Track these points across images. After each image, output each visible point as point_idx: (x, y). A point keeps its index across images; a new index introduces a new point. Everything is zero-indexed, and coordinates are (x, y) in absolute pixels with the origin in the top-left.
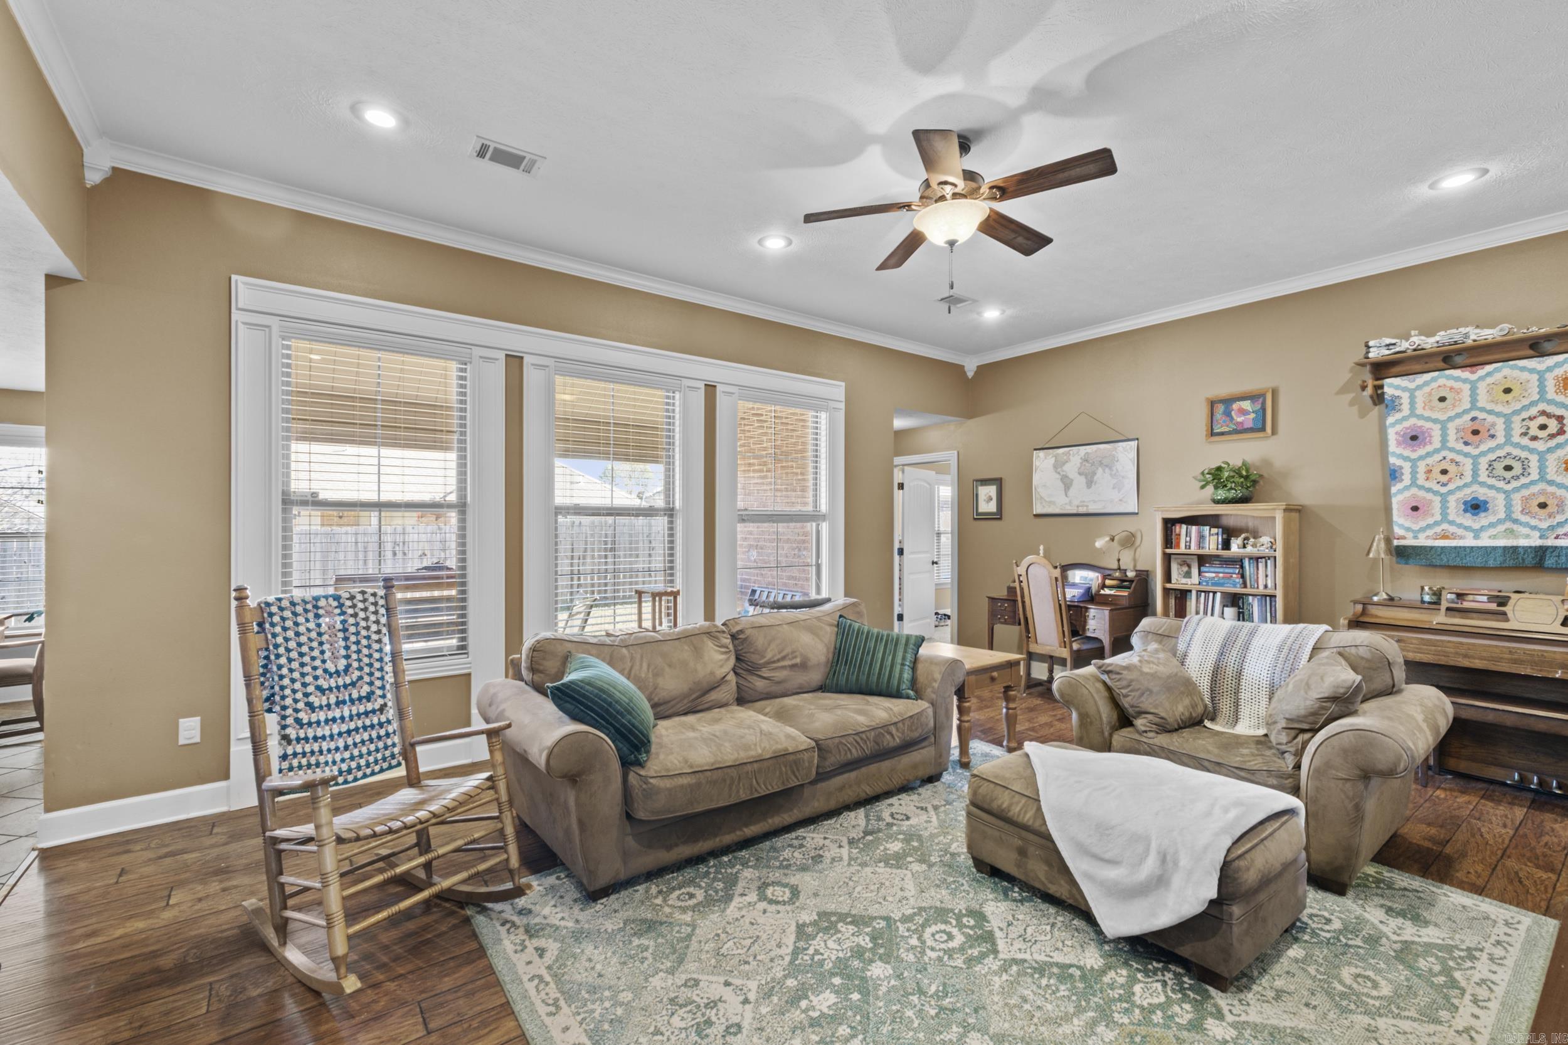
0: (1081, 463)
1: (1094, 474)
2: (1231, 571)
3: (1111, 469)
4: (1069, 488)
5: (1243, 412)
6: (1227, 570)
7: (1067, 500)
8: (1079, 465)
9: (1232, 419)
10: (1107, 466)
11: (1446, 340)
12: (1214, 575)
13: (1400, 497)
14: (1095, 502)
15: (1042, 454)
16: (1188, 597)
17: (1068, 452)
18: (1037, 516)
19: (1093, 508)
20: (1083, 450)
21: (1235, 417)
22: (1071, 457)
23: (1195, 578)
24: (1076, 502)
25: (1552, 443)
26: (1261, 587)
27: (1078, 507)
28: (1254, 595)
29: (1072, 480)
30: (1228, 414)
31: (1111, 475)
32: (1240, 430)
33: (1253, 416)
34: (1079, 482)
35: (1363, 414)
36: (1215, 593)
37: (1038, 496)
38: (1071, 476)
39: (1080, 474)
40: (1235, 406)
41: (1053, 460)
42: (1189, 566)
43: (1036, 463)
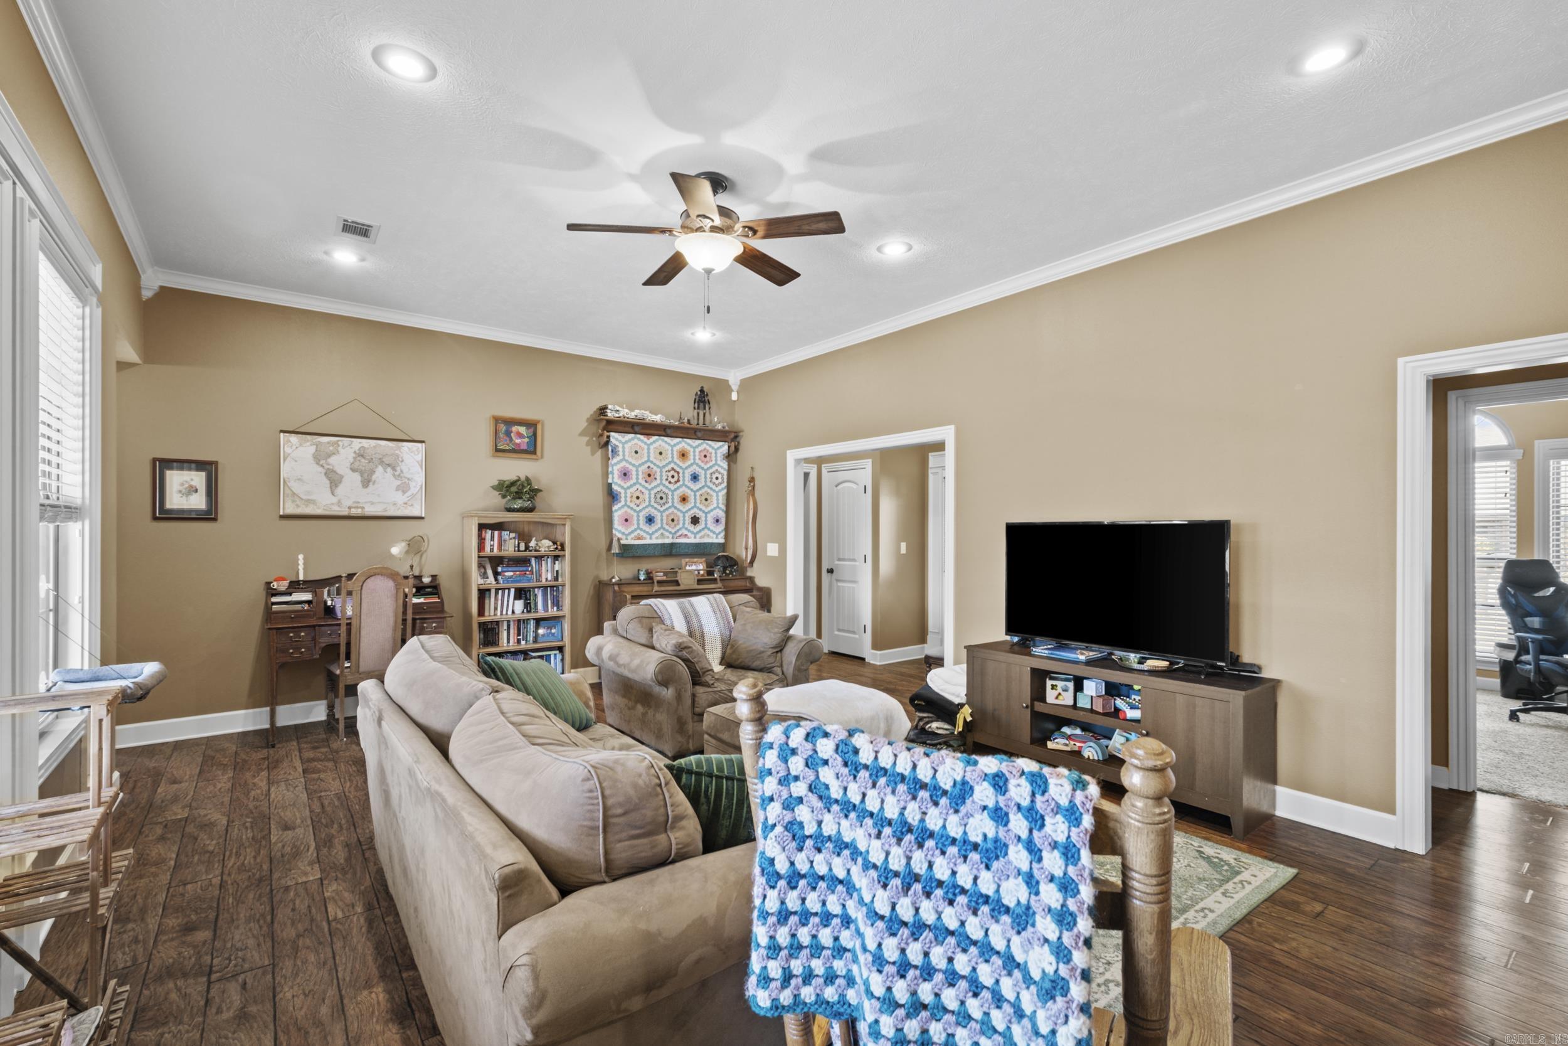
0: (355, 458)
1: (373, 472)
2: (524, 569)
3: (394, 469)
4: (336, 486)
5: (520, 435)
6: (521, 569)
7: (334, 500)
8: (352, 460)
9: (511, 439)
10: (389, 465)
11: (640, 416)
12: (512, 574)
13: (619, 513)
14: (372, 503)
15: (294, 439)
16: (487, 595)
17: (337, 443)
18: (284, 517)
19: (370, 510)
20: (357, 444)
21: (514, 438)
22: (340, 449)
23: (491, 578)
24: (347, 503)
25: (676, 486)
26: (544, 580)
27: (350, 508)
28: (539, 587)
29: (342, 477)
30: (508, 433)
31: (394, 475)
32: (516, 451)
33: (526, 440)
34: (352, 480)
35: (593, 453)
36: (509, 589)
37: (288, 491)
38: (340, 472)
39: (353, 470)
40: (515, 429)
41: (313, 449)
42: (485, 568)
43: (285, 449)
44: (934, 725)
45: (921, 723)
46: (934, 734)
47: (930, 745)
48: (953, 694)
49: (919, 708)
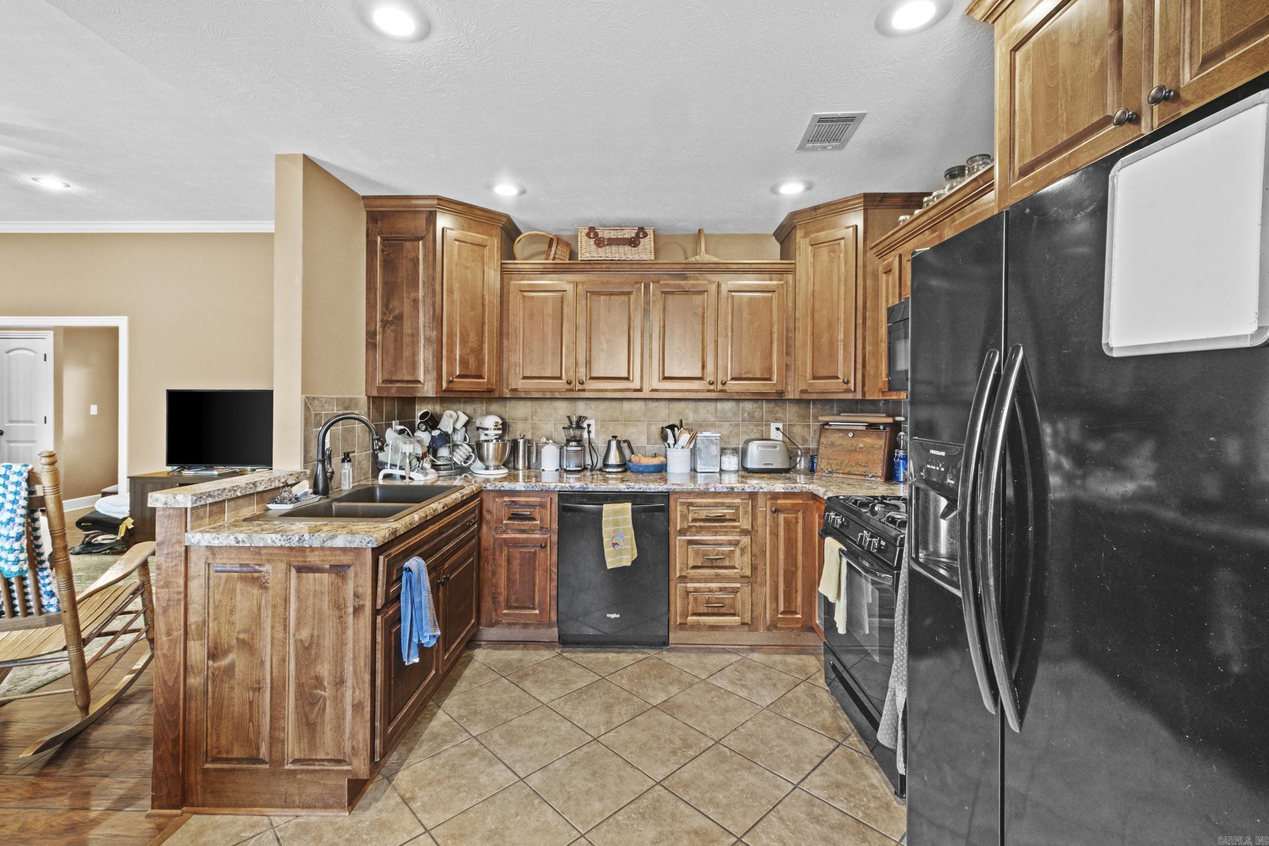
44: (100, 539)
45: (87, 539)
46: (101, 545)
47: (95, 553)
48: (119, 513)
49: (85, 529)
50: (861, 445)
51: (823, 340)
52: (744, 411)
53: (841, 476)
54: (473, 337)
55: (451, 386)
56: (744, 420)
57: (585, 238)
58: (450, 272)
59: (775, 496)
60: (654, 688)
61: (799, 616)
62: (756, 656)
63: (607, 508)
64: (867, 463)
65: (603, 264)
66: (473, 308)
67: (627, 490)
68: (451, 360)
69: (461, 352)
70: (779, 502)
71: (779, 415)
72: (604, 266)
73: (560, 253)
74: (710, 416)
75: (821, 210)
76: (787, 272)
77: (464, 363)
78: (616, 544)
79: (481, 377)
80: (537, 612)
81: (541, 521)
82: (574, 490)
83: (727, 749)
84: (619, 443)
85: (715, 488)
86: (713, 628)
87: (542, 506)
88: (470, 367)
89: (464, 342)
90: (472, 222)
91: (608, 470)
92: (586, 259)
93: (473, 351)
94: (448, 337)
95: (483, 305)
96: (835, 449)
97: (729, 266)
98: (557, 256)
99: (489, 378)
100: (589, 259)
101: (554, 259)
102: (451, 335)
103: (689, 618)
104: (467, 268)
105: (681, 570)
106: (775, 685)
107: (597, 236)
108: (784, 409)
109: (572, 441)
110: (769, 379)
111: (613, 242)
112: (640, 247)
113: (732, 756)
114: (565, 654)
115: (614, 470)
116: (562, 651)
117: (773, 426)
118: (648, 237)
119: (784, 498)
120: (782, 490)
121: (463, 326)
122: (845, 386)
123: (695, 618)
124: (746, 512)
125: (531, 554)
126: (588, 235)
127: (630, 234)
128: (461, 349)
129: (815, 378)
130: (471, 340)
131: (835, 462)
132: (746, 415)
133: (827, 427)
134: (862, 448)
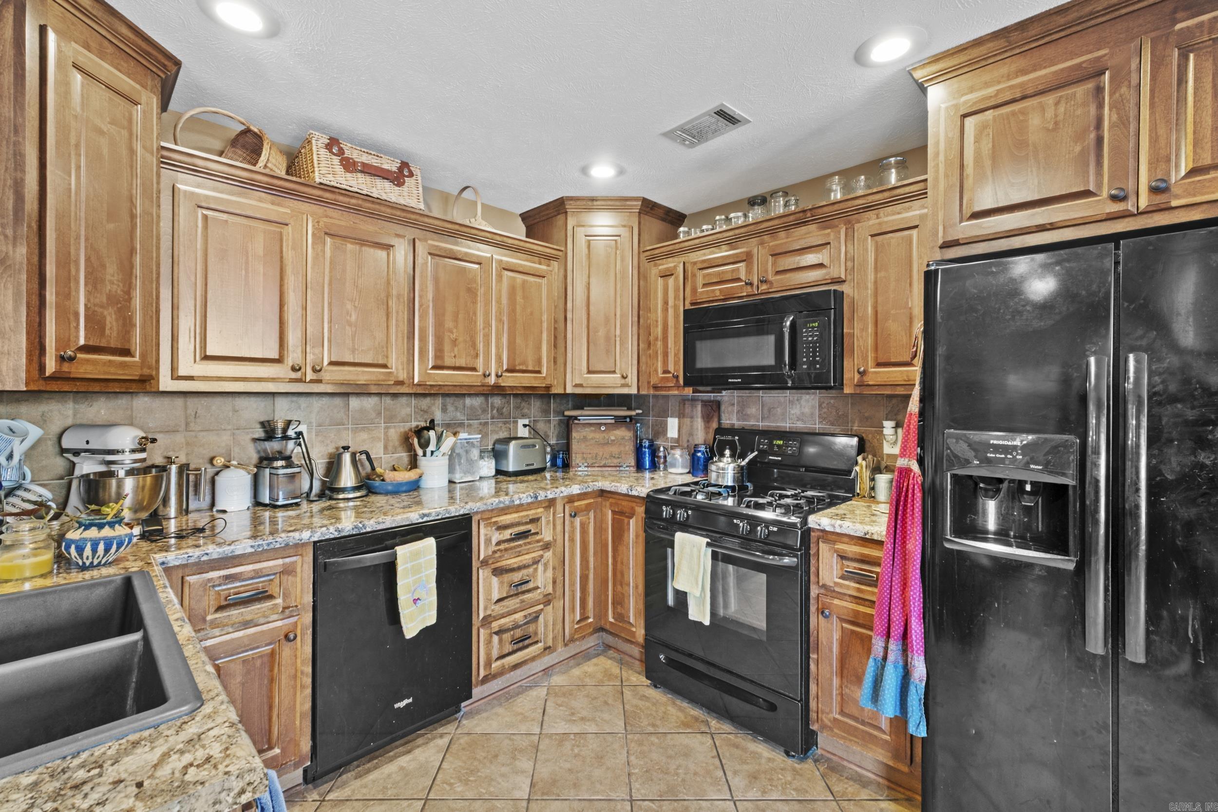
50: (613, 438)
51: (600, 334)
52: (493, 407)
53: (597, 469)
54: (112, 272)
55: (66, 367)
56: (493, 418)
57: (323, 152)
58: (63, 129)
59: (571, 499)
60: (503, 775)
61: (591, 620)
62: (557, 680)
63: (402, 551)
64: (620, 453)
65: (352, 197)
66: (112, 216)
67: (421, 520)
68: (66, 315)
69: (88, 300)
70: (576, 504)
71: (526, 411)
72: (353, 201)
73: (274, 161)
74: (458, 414)
75: (598, 203)
76: (555, 258)
77: (95, 322)
78: (418, 599)
79: (127, 352)
80: (277, 751)
81: (286, 596)
82: (343, 534)
83: (647, 803)
84: (353, 455)
85: (520, 499)
86: (516, 667)
87: (288, 571)
88: (107, 332)
89: (94, 280)
90: (106, 43)
91: (341, 496)
92: (328, 183)
93: (112, 300)
94: (58, 265)
95: (133, 217)
96: (588, 443)
97: (505, 239)
98: (269, 165)
99: (143, 356)
100: (332, 184)
101: (266, 166)
102: (65, 262)
103: (493, 666)
104: (101, 132)
105: (486, 609)
106: (606, 703)
107: (343, 153)
108: (530, 404)
109: (277, 459)
110: (539, 372)
111: (369, 170)
112: (405, 188)
113: (661, 807)
114: (331, 796)
115: (351, 496)
116: (320, 795)
117: (521, 422)
118: (414, 177)
119: (579, 500)
120: (579, 492)
121: (91, 248)
122: (623, 381)
123: (499, 663)
124: (548, 522)
125: (266, 659)
126: (329, 147)
127: (392, 166)
128: (88, 294)
129: (589, 372)
130: (108, 277)
131: (589, 456)
132: (495, 411)
133: (576, 421)
134: (614, 441)
